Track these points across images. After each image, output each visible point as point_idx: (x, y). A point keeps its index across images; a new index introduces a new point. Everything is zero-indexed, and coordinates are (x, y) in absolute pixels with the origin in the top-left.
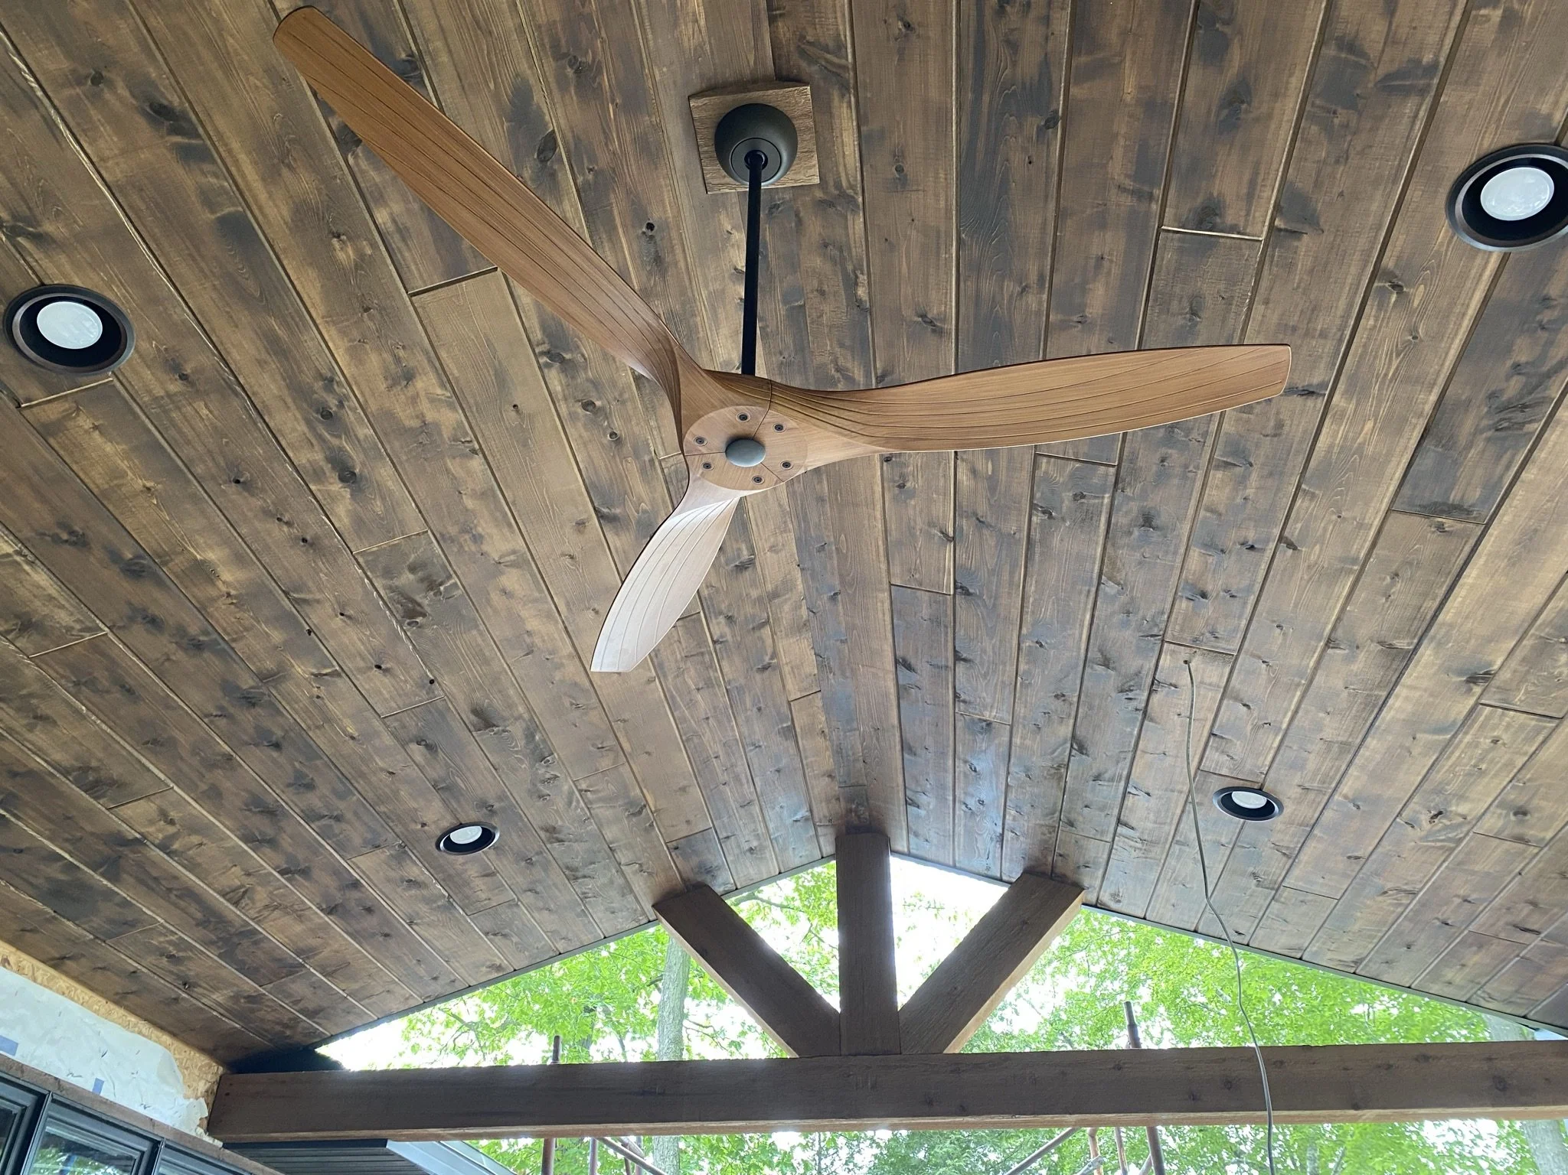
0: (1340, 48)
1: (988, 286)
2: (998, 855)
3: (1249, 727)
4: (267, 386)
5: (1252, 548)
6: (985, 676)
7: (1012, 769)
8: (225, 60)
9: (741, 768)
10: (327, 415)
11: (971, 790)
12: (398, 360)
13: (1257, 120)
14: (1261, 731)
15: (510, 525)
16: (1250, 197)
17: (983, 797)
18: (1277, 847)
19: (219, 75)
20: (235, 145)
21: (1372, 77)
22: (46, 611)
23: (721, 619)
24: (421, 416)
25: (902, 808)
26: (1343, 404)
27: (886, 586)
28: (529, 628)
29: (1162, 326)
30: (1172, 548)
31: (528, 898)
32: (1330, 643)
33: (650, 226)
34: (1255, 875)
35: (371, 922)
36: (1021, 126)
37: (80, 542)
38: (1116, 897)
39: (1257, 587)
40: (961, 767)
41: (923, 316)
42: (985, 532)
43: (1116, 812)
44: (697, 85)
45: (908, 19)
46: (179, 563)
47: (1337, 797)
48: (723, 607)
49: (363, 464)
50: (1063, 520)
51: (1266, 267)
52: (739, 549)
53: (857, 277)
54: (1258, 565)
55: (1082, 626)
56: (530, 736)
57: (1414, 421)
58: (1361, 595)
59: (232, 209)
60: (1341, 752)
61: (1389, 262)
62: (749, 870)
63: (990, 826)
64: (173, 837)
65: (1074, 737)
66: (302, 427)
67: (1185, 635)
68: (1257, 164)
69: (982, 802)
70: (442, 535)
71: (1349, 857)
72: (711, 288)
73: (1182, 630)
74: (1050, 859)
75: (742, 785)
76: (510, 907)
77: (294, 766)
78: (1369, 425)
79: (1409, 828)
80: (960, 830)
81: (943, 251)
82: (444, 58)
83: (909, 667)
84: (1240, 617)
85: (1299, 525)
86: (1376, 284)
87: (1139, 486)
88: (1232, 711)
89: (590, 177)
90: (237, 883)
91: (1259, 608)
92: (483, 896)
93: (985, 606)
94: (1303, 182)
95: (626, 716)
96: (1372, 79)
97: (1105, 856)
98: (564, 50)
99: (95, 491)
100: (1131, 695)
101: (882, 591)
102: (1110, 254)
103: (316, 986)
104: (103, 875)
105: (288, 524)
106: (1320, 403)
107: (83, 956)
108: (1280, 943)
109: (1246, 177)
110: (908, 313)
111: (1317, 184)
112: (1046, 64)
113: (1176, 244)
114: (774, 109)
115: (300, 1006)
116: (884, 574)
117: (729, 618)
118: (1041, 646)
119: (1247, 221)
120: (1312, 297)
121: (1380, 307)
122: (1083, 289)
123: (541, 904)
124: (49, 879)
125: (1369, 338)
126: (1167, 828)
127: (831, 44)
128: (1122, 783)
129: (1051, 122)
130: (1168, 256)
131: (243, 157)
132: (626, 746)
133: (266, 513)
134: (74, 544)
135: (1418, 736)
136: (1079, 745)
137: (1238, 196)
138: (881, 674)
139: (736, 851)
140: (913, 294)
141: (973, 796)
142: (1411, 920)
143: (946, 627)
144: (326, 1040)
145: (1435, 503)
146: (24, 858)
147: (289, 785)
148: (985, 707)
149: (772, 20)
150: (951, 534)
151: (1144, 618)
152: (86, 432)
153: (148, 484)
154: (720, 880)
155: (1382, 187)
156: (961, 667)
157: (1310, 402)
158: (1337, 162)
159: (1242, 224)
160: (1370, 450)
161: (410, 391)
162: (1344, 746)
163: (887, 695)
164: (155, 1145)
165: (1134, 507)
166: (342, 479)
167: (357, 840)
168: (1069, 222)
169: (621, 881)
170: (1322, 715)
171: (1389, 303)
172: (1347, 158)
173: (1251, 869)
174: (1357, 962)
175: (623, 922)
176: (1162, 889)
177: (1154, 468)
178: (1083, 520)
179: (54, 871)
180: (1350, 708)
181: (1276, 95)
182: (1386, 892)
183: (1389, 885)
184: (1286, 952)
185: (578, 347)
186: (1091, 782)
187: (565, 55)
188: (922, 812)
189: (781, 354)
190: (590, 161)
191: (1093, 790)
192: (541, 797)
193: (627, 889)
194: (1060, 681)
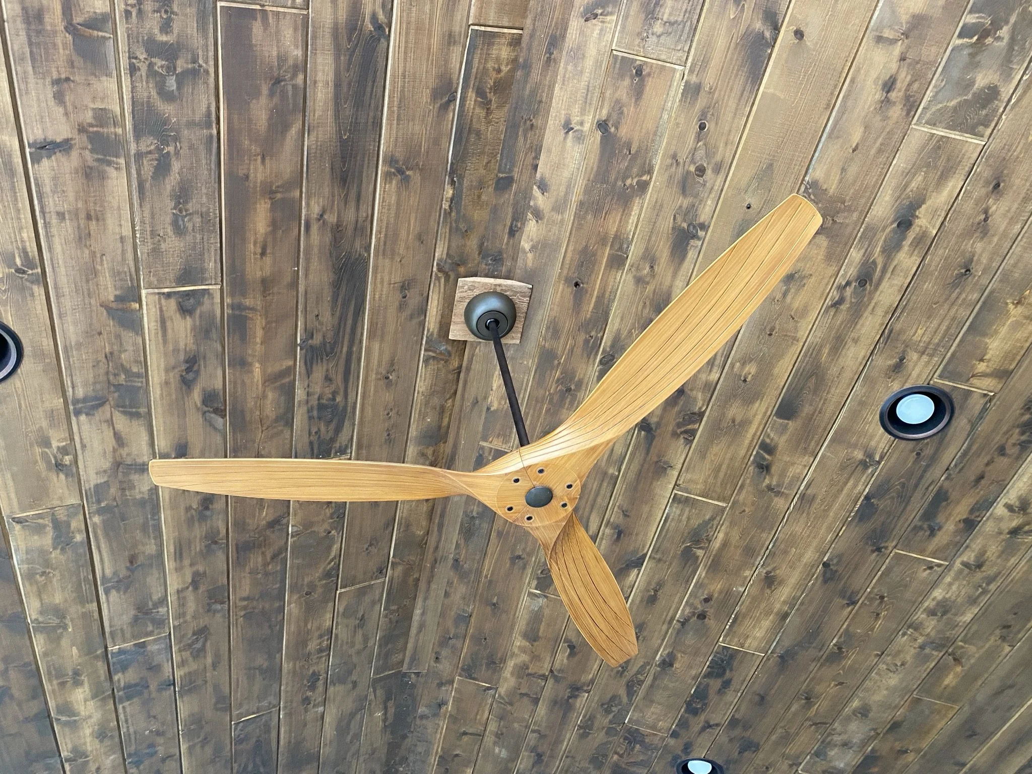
0: (137, 413)
1: (350, 215)
4: (870, 325)
10: (863, 283)
12: (785, 293)
13: (174, 368)
16: (163, 322)
21: (112, 403)
29: (204, 200)
33: (577, 285)
36: (324, 337)
41: (404, 177)
45: (386, 381)
49: (885, 228)
51: (133, 270)
53: (450, 206)
59: (778, 420)
61: (39, 291)
68: (165, 342)
72: (560, 217)
81: (382, 239)
86: (39, 271)
89: (594, 332)
94: (128, 337)
98: (569, 397)
102: (256, 259)
106: (28, 137)
109: (170, 331)
110: (416, 179)
111: (118, 337)
112: (309, 373)
113: (207, 275)
119: (160, 303)
120: (87, 251)
121: (25, 252)
122: (274, 225)
125: (19, 219)
127: (431, 361)
129: (304, 342)
130: (211, 265)
133: (985, 232)
137: (172, 319)
140: (409, 197)
149: (460, 367)
152: (989, 362)
153: (1012, 307)
155: (73, 344)
157: (38, 137)
158: (111, 353)
159: (163, 301)
161: (799, 266)
166: (911, 225)
168: (288, 279)
171: (20, 256)
172: (106, 357)
181: (167, 383)
185: (673, 228)
187: (570, 395)
189: (532, 125)
190: (588, 342)
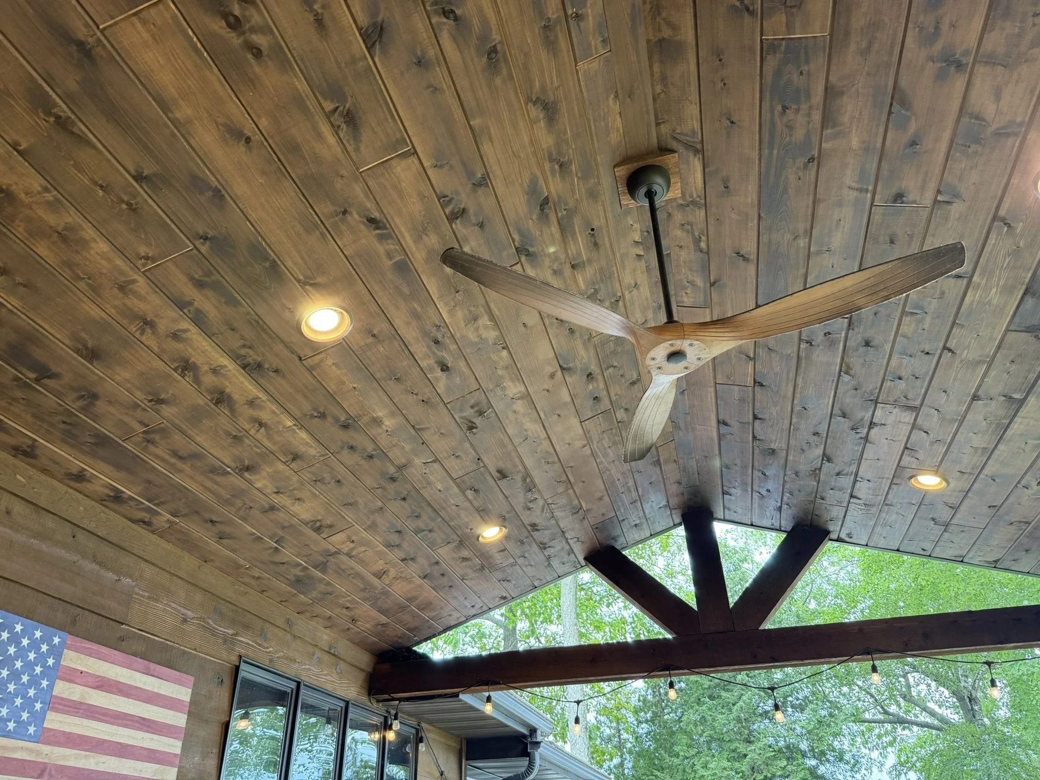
0: (971, 118)
1: (776, 237)
2: (778, 517)
3: (928, 443)
4: (410, 333)
5: (928, 353)
6: (772, 426)
7: (788, 473)
8: (400, 193)
9: (631, 483)
10: (437, 342)
11: (762, 484)
12: (470, 312)
13: (926, 152)
14: (935, 445)
15: (518, 380)
16: (923, 187)
17: (769, 488)
18: (946, 504)
19: (398, 201)
20: (403, 229)
22: (304, 449)
23: (622, 410)
24: (480, 336)
25: (721, 496)
26: (978, 280)
27: (712, 384)
28: (525, 428)
29: (874, 250)
30: (881, 356)
31: (520, 561)
32: (975, 397)
33: (593, 230)
34: (933, 519)
35: (444, 581)
36: (794, 163)
37: (323, 416)
38: (849, 535)
39: (931, 373)
40: (756, 473)
41: (738, 253)
42: (773, 355)
43: (849, 491)
44: (618, 159)
45: (733, 119)
46: (366, 419)
47: (981, 476)
48: (623, 404)
49: (452, 362)
50: (818, 346)
51: (933, 219)
52: (632, 375)
53: (700, 238)
54: (931, 362)
55: (829, 398)
56: (524, 480)
57: (1020, 286)
58: (993, 373)
59: (399, 258)
60: (983, 453)
61: (1002, 213)
62: (636, 535)
63: (773, 503)
64: (354, 549)
65: (824, 454)
66: (425, 349)
67: (890, 399)
68: (926, 173)
69: (768, 491)
70: (487, 389)
71: (990, 507)
73: (888, 396)
74: (810, 517)
75: (631, 492)
76: (512, 566)
77: (411, 508)
78: (994, 290)
79: (1025, 489)
80: (756, 505)
81: (750, 223)
82: (498, 172)
83: (725, 424)
84: (921, 388)
85: (955, 341)
86: (995, 224)
87: (862, 327)
88: (917, 435)
89: (565, 213)
90: (381, 567)
91: (933, 383)
92: (498, 562)
93: (772, 391)
94: (952, 180)
95: (572, 464)
96: (990, 130)
97: (843, 514)
98: (555, 157)
99: (331, 392)
100: (858, 431)
101: (710, 387)
102: (844, 218)
103: (415, 616)
104: (319, 571)
105: (416, 394)
106: (965, 281)
107: (307, 611)
108: (949, 553)
109: (920, 179)
110: (729, 252)
111: (960, 180)
112: (808, 135)
113: (881, 211)
114: (659, 166)
115: (407, 626)
116: (712, 379)
117: (626, 409)
118: (805, 409)
119: (921, 198)
120: (959, 231)
121: (998, 234)
122: (829, 235)
123: (527, 563)
124: (295, 575)
125: (992, 249)
126: (879, 498)
127: (689, 133)
128: (853, 476)
129: (812, 159)
130: (877, 217)
131: (406, 235)
132: (572, 479)
133: (407, 391)
134: (319, 417)
135: (1028, 442)
136: (827, 458)
137: (916, 187)
138: (709, 428)
139: (628, 526)
140: (732, 244)
141: (763, 487)
142: (1028, 537)
143: (748, 403)
144: (418, 643)
145: (1034, 325)
146: (285, 566)
147: (409, 517)
148: (771, 442)
149: (658, 125)
150: (752, 356)
151: (865, 391)
152: (330, 366)
153: (355, 386)
154: (619, 543)
155: (996, 178)
156: (757, 423)
157: (959, 281)
158: (971, 169)
159: (918, 199)
160: (995, 302)
161: (476, 325)
162: (984, 449)
163: (712, 439)
164: (347, 703)
165: (859, 338)
166: (442, 370)
167: (439, 541)
168: (821, 205)
169: (567, 547)
170: (971, 434)
171: (1003, 232)
172: (977, 167)
173: (931, 516)
174: (996, 561)
175: (567, 568)
176: (878, 529)
177: (871, 318)
178: (830, 346)
179: (297, 572)
180: (987, 431)
181: (935, 141)
182: (1012, 523)
183: (1014, 520)
184: (953, 558)
186: (835, 477)
187: (555, 160)
188: (733, 498)
190: (565, 206)
191: (836, 480)
192: (529, 509)
193: (571, 551)
194: (816, 426)
